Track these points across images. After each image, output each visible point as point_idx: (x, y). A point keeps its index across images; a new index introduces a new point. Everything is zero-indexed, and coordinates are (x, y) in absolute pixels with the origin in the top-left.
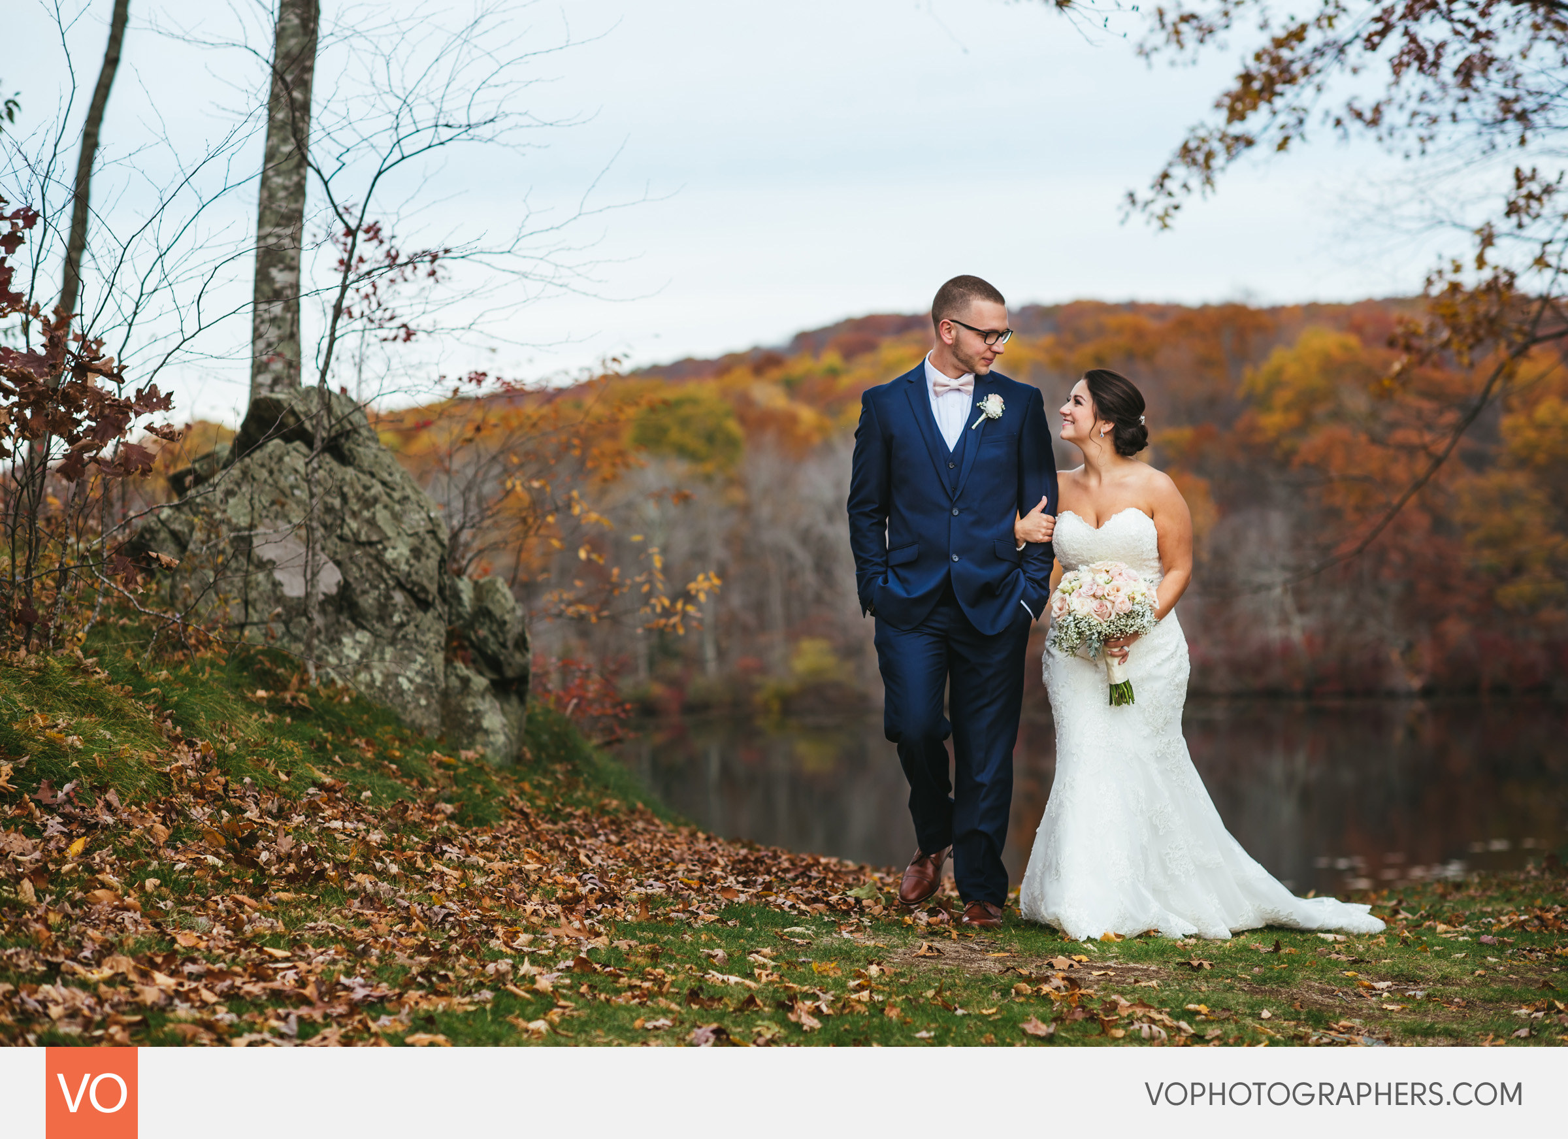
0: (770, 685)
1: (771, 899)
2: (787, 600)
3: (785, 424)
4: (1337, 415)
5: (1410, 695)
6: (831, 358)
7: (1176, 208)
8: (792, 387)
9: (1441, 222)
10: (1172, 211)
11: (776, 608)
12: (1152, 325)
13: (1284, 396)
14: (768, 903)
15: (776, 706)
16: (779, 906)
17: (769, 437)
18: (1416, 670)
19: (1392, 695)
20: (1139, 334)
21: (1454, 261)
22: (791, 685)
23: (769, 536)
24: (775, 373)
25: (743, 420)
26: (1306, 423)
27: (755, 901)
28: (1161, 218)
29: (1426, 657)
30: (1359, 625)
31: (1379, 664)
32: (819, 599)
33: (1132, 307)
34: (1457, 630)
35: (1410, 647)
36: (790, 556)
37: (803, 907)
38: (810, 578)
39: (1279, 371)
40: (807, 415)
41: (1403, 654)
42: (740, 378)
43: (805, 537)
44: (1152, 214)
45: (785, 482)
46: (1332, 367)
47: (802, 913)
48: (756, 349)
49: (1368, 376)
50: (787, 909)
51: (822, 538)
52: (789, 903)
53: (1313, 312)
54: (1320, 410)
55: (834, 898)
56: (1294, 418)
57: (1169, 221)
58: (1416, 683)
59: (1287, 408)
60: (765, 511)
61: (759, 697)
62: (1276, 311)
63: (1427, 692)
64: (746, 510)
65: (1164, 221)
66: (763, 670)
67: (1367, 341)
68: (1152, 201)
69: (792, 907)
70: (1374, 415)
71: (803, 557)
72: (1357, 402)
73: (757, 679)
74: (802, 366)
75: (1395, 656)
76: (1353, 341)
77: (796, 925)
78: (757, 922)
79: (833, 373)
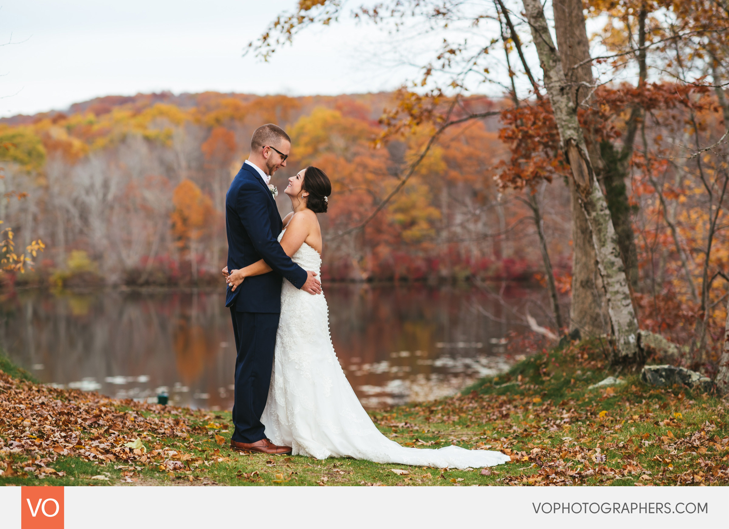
0: (57, 274)
1: (82, 451)
2: (66, 232)
3: (66, 148)
4: (330, 149)
5: (362, 281)
6: (91, 117)
7: (273, 51)
8: (70, 130)
9: (404, 63)
10: (271, 53)
11: (61, 236)
12: (243, 104)
13: (305, 139)
14: (80, 455)
15: (60, 283)
16: (87, 457)
17: (59, 153)
18: (364, 270)
19: (353, 281)
20: (237, 108)
21: (413, 82)
22: (67, 273)
23: (57, 201)
24: (63, 122)
25: (46, 145)
26: (316, 151)
27: (73, 453)
28: (265, 56)
29: (370, 263)
30: (338, 248)
31: (347, 267)
32: (81, 232)
33: (233, 95)
34: (384, 251)
35: (362, 259)
36: (68, 211)
37: (101, 457)
38: (77, 222)
39: (302, 128)
40: (77, 143)
41: (359, 262)
42: (46, 124)
43: (75, 202)
44: (260, 53)
45: (66, 175)
46: (327, 126)
47: (101, 462)
48: (52, 111)
49: (345, 131)
50: (92, 459)
51: (83, 203)
52: (92, 455)
53: (318, 100)
54: (322, 146)
55: (118, 449)
56: (309, 150)
57: (268, 58)
58: (365, 276)
59: (306, 145)
60: (56, 189)
61: (52, 279)
62: (301, 99)
63: (370, 280)
64: (47, 188)
65: (266, 57)
66: (54, 265)
67: (345, 114)
68: (260, 47)
69: (95, 457)
70: (346, 149)
71: (75, 212)
72: (339, 142)
73: (51, 270)
74: (76, 120)
75: (355, 262)
76: (337, 114)
77: (99, 474)
78: (76, 472)
79: (91, 124)
